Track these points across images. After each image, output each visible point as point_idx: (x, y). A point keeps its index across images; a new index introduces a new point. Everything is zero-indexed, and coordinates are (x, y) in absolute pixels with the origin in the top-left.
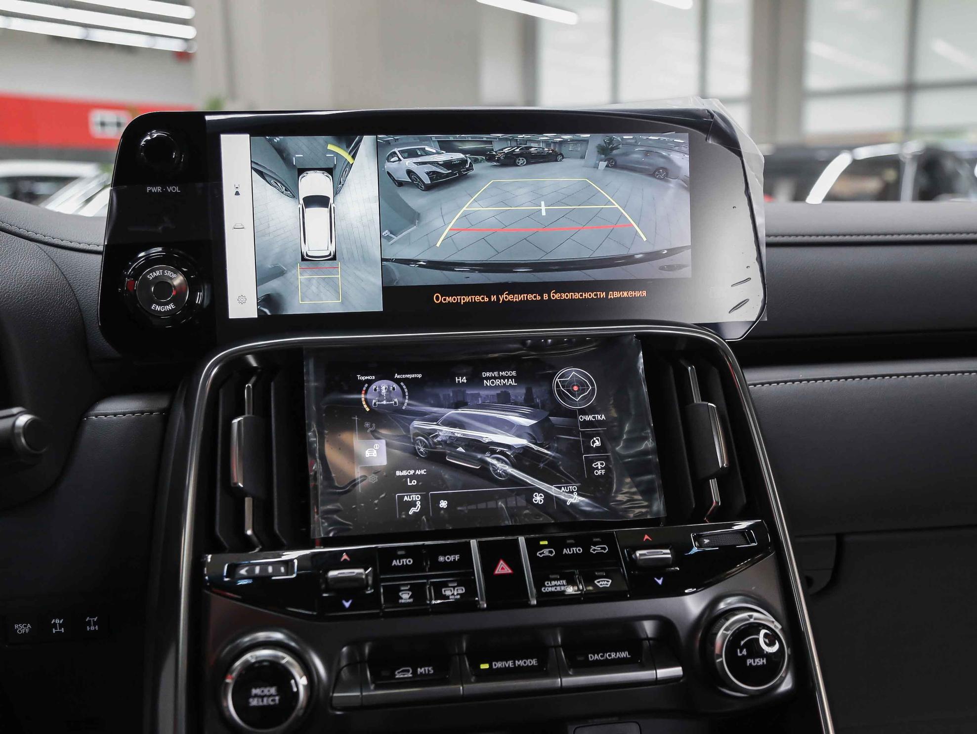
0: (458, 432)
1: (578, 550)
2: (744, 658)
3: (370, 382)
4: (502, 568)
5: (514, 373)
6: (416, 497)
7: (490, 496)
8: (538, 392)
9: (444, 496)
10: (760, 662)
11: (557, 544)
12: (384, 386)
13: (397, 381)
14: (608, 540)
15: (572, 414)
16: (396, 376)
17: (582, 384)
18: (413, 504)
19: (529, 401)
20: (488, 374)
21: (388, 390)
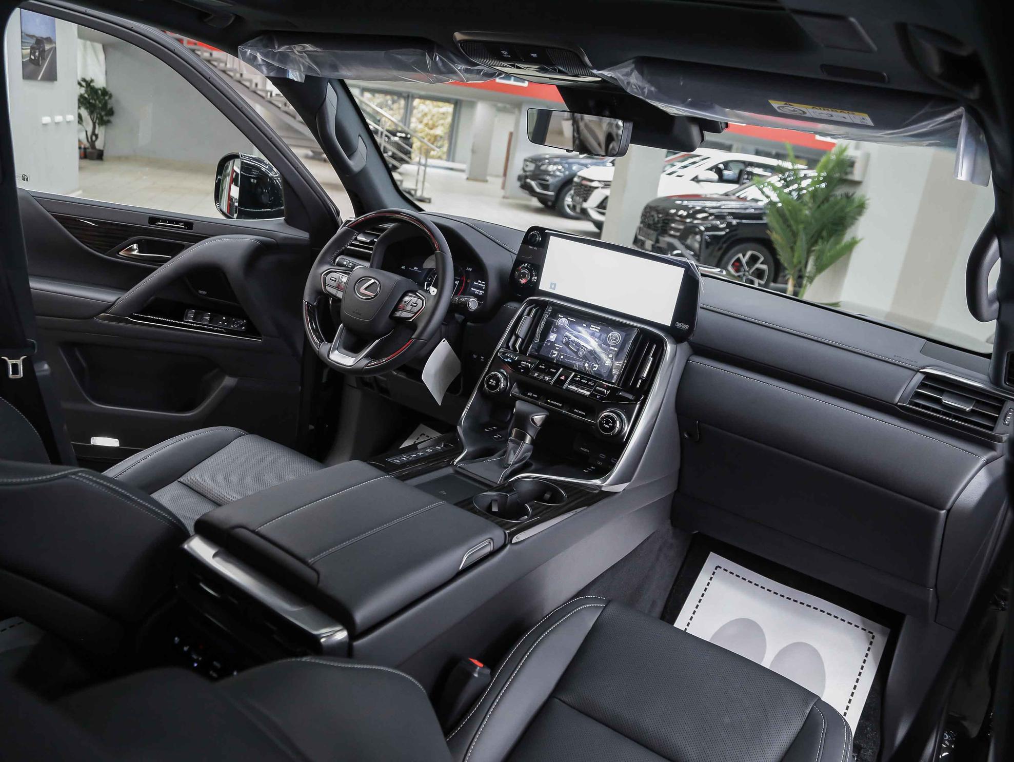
0: (576, 339)
1: (586, 382)
2: (604, 424)
3: (561, 318)
4: (563, 378)
5: (600, 328)
6: (556, 353)
7: (574, 359)
8: (604, 336)
9: (563, 355)
10: (607, 426)
11: (581, 378)
12: (565, 319)
13: (568, 320)
14: (595, 382)
15: (609, 346)
16: (569, 318)
17: (617, 338)
18: (555, 354)
19: (599, 338)
20: (593, 326)
21: (564, 322)
